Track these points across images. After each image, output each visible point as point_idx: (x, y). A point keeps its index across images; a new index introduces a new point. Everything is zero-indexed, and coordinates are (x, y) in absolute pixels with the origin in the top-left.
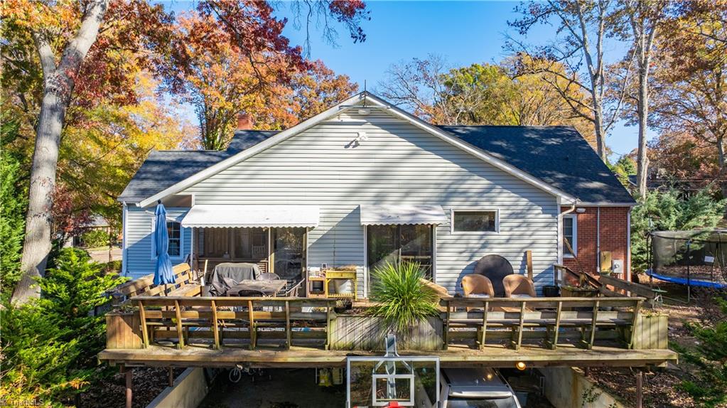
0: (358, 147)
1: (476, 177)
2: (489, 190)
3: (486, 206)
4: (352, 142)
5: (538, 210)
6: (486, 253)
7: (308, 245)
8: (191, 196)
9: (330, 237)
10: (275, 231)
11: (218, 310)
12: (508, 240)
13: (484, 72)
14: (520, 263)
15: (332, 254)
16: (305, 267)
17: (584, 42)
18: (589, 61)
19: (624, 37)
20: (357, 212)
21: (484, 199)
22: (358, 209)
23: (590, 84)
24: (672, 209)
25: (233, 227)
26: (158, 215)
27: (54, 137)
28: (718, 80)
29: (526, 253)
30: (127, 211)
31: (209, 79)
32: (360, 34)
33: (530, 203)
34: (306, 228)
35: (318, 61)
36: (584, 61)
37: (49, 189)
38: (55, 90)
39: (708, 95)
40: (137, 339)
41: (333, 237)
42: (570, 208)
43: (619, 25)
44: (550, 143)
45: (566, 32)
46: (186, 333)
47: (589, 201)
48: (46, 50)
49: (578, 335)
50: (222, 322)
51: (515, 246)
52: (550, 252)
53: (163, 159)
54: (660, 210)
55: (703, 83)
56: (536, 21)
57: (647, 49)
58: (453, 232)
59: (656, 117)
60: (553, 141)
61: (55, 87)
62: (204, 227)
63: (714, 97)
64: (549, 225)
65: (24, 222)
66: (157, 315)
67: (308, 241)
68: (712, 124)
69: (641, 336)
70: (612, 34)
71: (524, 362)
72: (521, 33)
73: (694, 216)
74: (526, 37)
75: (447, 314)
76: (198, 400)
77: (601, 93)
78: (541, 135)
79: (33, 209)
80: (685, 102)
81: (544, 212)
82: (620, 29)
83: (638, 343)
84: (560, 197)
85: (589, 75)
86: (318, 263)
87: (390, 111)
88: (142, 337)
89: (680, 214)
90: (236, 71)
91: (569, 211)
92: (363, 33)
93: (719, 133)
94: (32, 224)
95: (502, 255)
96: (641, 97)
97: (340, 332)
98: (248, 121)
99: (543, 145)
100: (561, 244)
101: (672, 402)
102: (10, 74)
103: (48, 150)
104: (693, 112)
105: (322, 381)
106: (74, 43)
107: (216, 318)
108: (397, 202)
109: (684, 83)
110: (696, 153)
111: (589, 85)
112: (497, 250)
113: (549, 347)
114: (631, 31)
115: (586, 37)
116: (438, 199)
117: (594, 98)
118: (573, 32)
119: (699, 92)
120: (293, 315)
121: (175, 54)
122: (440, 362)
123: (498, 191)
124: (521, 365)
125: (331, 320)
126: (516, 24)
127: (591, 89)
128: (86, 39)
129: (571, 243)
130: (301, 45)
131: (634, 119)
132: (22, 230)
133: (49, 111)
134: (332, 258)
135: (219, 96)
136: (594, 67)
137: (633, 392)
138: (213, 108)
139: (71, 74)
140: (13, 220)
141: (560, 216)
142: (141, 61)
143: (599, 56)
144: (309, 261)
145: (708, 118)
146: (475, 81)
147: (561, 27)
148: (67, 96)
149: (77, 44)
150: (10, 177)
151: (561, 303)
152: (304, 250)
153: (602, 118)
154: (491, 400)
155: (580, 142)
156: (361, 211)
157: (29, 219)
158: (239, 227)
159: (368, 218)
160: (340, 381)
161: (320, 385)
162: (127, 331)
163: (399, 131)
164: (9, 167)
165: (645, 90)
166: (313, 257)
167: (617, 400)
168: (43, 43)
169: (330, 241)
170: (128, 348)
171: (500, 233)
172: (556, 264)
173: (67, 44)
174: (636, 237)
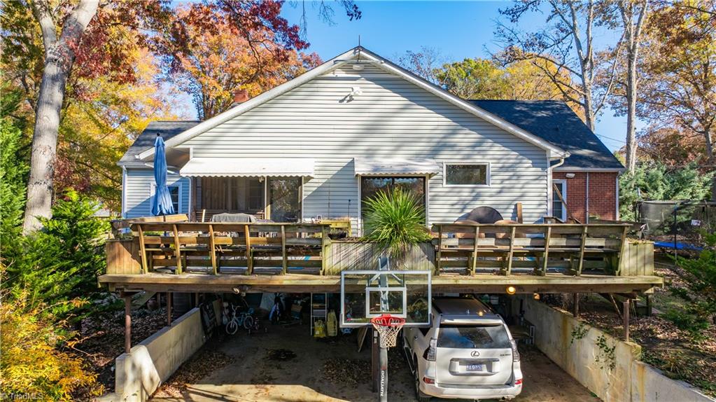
0: (352, 102)
1: (468, 131)
2: (479, 144)
3: (478, 160)
4: (347, 96)
5: (528, 163)
6: (478, 204)
7: (304, 197)
8: (189, 149)
9: (323, 189)
10: (270, 180)
11: (216, 235)
12: (500, 192)
13: (476, 66)
14: (511, 215)
15: (327, 206)
16: (301, 218)
17: (573, 28)
18: (579, 47)
19: (613, 25)
20: (351, 164)
21: (476, 153)
22: (353, 162)
23: (580, 68)
24: (660, 183)
25: (230, 176)
26: (157, 147)
27: (56, 106)
28: (706, 71)
29: (516, 205)
30: (126, 175)
31: (207, 69)
32: (355, 11)
33: (521, 157)
34: (301, 178)
35: (314, 54)
36: (574, 44)
37: (50, 157)
38: (56, 60)
39: (696, 85)
40: (136, 265)
41: (327, 189)
42: (559, 161)
43: (609, 14)
44: (540, 115)
45: (557, 19)
46: (184, 261)
47: (578, 166)
48: (47, 22)
49: (567, 265)
50: (219, 248)
51: (506, 197)
52: (540, 205)
53: (161, 128)
54: (647, 184)
55: (691, 73)
56: (527, 8)
57: (636, 35)
58: (445, 185)
59: (645, 107)
60: (543, 114)
61: (56, 57)
62: (201, 176)
63: (701, 87)
64: (539, 178)
65: (26, 189)
66: (155, 240)
67: (303, 193)
68: (699, 114)
69: (628, 261)
70: (601, 23)
71: (514, 286)
72: (512, 21)
73: (682, 190)
74: (517, 25)
75: (439, 240)
76: (196, 347)
77: (591, 78)
78: (531, 108)
79: (35, 176)
80: (673, 92)
81: (534, 165)
82: (610, 17)
83: (625, 269)
84: (550, 150)
85: (579, 60)
86: (312, 215)
87: (383, 66)
88: (141, 263)
89: (668, 188)
90: (233, 60)
91: (559, 165)
92: (358, 10)
93: (707, 122)
94: (33, 191)
95: (494, 207)
96: (630, 82)
97: (334, 257)
98: (244, 96)
99: (533, 117)
100: (550, 196)
101: (658, 336)
102: (12, 50)
103: (49, 118)
104: (681, 103)
105: (317, 333)
106: (75, 14)
107: (214, 243)
108: (388, 156)
109: (672, 74)
110: (683, 142)
111: (579, 70)
112: (488, 202)
113: (539, 274)
114: (620, 19)
115: (576, 22)
116: (429, 152)
117: (584, 83)
118: (563, 18)
119: (687, 83)
120: (289, 241)
121: (175, 34)
122: (432, 285)
123: (489, 144)
124: (512, 290)
125: (326, 246)
126: (507, 12)
127: (580, 73)
128: (87, 11)
129: (561, 190)
130: (298, 24)
131: (624, 109)
132: (23, 196)
133: (50, 81)
134: (327, 210)
135: (216, 85)
136: (584, 53)
137: (620, 329)
138: (211, 97)
139: (71, 44)
140: (15, 187)
141: (550, 170)
142: (141, 41)
143: (588, 42)
144: (304, 212)
145: (696, 108)
146: (467, 75)
147: (551, 15)
148: (68, 67)
149: (78, 16)
150: (11, 145)
151: (550, 229)
152: (299, 202)
153: (591, 103)
154: (482, 328)
155: (569, 114)
156: (356, 163)
157: (30, 186)
158: (236, 176)
159: (362, 169)
160: (335, 333)
161: (315, 336)
162: (127, 257)
163: (391, 86)
164: (12, 135)
165: (634, 75)
166: (307, 208)
167: (605, 332)
168: (43, 14)
169: (324, 193)
170: (128, 273)
171: (491, 186)
172: (546, 216)
173: (68, 16)
174: (624, 208)
